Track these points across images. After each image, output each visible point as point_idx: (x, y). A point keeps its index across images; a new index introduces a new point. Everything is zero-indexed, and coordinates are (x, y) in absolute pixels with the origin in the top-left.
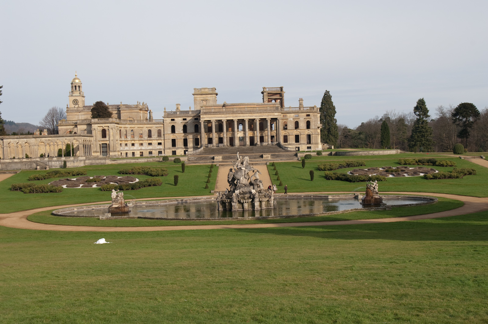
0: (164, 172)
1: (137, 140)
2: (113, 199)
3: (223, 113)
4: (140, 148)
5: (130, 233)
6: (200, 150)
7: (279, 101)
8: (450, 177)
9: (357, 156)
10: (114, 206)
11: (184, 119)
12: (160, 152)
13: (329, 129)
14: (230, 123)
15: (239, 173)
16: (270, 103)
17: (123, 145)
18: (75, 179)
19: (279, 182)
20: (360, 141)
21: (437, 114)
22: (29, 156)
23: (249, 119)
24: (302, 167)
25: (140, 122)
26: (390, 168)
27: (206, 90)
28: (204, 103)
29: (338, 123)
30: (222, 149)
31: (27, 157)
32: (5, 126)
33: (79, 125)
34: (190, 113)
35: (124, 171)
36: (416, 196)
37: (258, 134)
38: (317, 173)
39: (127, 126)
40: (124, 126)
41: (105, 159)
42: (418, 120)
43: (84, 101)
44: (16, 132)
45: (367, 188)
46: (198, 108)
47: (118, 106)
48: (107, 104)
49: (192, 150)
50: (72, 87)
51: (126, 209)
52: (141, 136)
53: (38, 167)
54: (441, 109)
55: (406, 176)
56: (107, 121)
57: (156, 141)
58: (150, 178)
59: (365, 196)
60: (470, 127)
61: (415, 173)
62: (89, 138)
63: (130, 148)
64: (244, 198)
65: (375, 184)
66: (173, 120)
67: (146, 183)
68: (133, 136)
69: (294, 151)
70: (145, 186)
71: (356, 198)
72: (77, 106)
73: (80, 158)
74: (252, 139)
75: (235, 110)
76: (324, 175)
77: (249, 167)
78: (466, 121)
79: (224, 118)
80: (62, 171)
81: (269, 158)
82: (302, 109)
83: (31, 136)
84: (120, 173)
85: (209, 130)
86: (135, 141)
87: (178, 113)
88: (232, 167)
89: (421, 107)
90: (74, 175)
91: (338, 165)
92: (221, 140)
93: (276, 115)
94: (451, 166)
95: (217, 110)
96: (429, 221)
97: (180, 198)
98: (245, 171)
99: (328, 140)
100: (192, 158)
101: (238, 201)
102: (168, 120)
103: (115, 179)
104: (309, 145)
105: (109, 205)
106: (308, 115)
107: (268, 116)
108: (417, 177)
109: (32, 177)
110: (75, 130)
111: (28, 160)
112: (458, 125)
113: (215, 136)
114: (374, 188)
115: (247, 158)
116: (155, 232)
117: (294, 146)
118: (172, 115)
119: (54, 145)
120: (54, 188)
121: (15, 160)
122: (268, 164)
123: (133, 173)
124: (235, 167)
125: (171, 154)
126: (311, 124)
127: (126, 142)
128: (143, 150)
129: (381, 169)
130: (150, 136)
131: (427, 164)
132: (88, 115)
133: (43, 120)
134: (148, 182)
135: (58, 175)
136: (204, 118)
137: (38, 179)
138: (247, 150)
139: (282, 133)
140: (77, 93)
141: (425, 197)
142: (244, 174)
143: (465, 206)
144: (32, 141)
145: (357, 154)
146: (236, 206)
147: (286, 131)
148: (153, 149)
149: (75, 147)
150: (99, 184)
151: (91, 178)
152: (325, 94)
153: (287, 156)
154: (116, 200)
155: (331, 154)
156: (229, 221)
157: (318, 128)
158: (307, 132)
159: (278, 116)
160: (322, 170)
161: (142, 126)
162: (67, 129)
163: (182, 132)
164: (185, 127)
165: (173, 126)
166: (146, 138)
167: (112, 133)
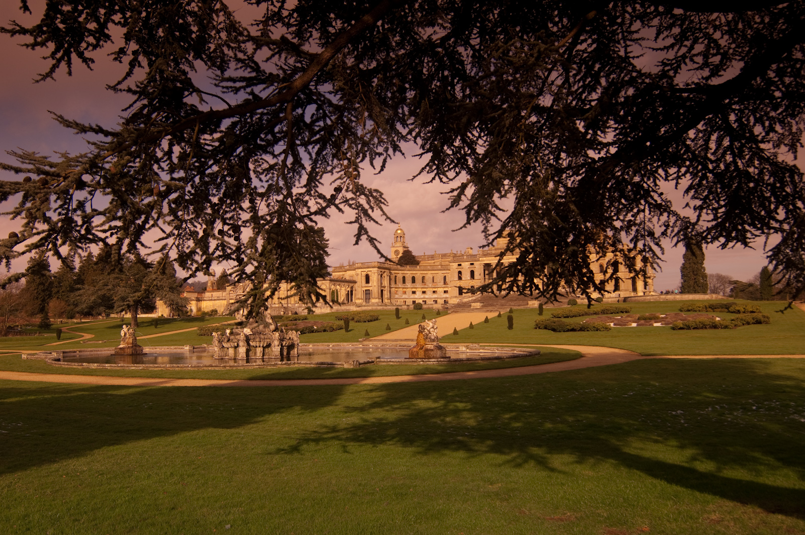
1: (419, 288)
4: (422, 296)
11: (472, 264)
12: (446, 300)
39: (405, 272)
40: (403, 272)
52: (424, 283)
55: (657, 325)
56: (370, 266)
57: (442, 289)
63: (409, 296)
66: (460, 265)
68: (414, 283)
86: (415, 288)
87: (465, 257)
102: (455, 265)
114: (429, 331)
118: (459, 260)
122: (509, 310)
127: (405, 290)
128: (427, 298)
130: (435, 283)
136: (484, 261)
140: (399, 244)
148: (438, 298)
154: (124, 339)
161: (425, 272)
162: (340, 276)
163: (469, 278)
164: (472, 273)
165: (460, 273)
166: (430, 285)
167: (374, 278)
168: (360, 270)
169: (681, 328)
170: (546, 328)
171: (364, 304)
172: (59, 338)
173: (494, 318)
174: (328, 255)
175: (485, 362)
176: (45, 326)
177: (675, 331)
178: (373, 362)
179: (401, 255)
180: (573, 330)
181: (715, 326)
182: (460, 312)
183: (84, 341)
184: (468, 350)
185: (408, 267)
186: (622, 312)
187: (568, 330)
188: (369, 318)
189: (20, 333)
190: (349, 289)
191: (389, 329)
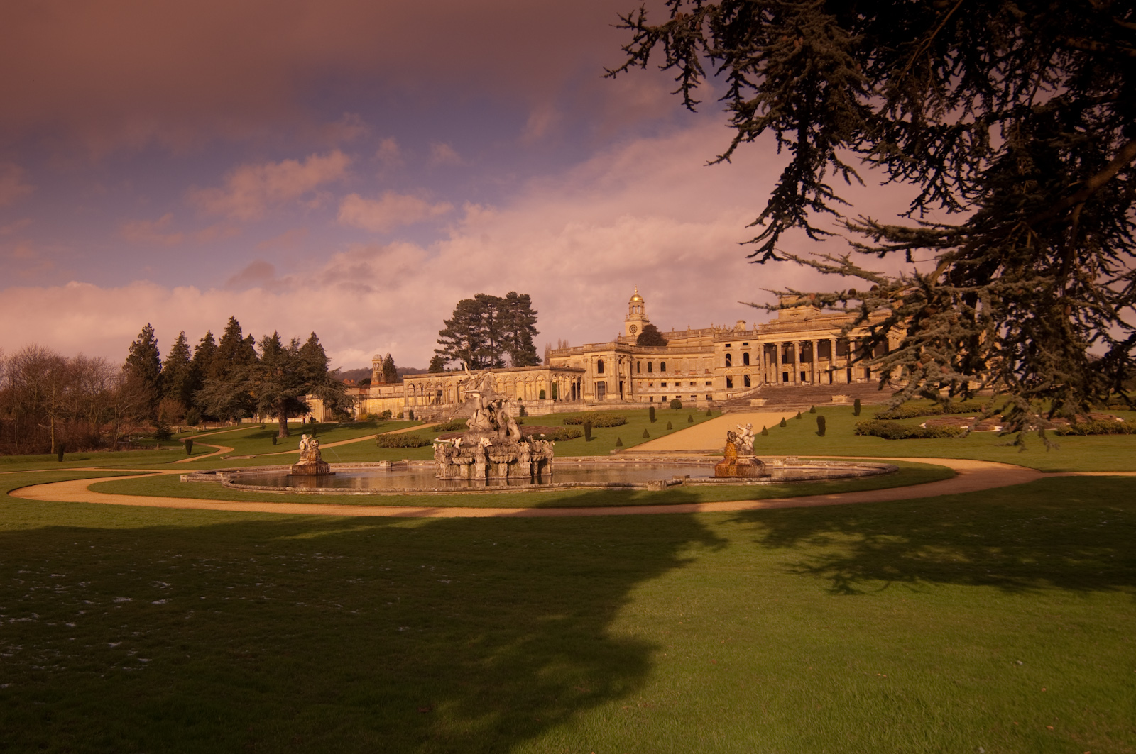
1: (671, 378)
3: (793, 330)
4: (675, 390)
6: (753, 391)
11: (746, 344)
12: (709, 396)
14: (806, 346)
17: (645, 385)
35: (569, 419)
39: (652, 356)
40: (648, 356)
56: (605, 348)
57: (703, 379)
62: (578, 373)
63: (658, 390)
64: (464, 455)
66: (728, 346)
68: (664, 371)
72: (634, 335)
74: (849, 373)
79: (796, 338)
86: (666, 378)
87: (736, 333)
102: (721, 346)
110: (569, 362)
113: (783, 369)
114: (742, 440)
118: (727, 338)
123: (580, 423)
127: (651, 381)
128: (682, 393)
136: (764, 339)
140: (635, 316)
148: (697, 392)
161: (680, 356)
162: (560, 362)
163: (742, 364)
164: (746, 357)
165: (728, 356)
166: (687, 374)
167: (610, 365)
168: (590, 354)
169: (1071, 434)
170: (872, 433)
171: (596, 401)
172: (189, 452)
173: (791, 419)
174: (536, 333)
175: (834, 483)
176: (164, 437)
177: (1062, 438)
178: (681, 483)
179: (639, 332)
180: (914, 436)
181: (1119, 430)
182: (740, 412)
183: (224, 455)
184: (785, 466)
185: (655, 349)
186: (975, 411)
187: (907, 437)
188: (613, 421)
189: (133, 446)
190: (575, 381)
191: (647, 437)
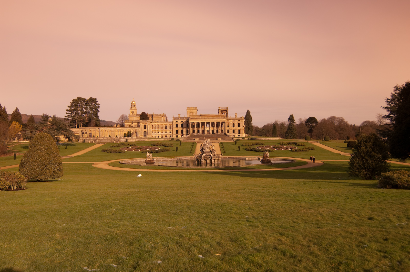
0: (172, 145)
2: (147, 157)
3: (200, 119)
4: (161, 134)
5: (154, 172)
6: (189, 135)
7: (226, 114)
8: (303, 151)
9: (261, 140)
10: (148, 160)
11: (182, 121)
12: (171, 136)
13: (249, 127)
14: (203, 123)
15: (205, 146)
16: (222, 115)
17: (154, 132)
18: (131, 147)
19: (224, 151)
20: (263, 133)
21: (298, 122)
22: (111, 136)
23: (212, 122)
24: (235, 144)
25: (162, 122)
26: (276, 146)
27: (192, 108)
28: (192, 114)
29: (253, 125)
30: (199, 135)
31: (110, 137)
32: (101, 122)
33: (134, 122)
34: (185, 118)
35: (154, 144)
36: (286, 159)
37: (216, 129)
38: (241, 148)
39: (155, 124)
41: (145, 138)
42: (290, 124)
43: (136, 112)
44: (106, 125)
45: (264, 155)
46: (189, 116)
47: (152, 114)
48: (147, 114)
49: (185, 135)
50: (132, 105)
51: (153, 162)
52: (162, 128)
53: (115, 141)
54: (300, 119)
55: (283, 150)
56: (147, 121)
57: (169, 131)
58: (165, 148)
59: (263, 158)
60: (314, 128)
61: (287, 148)
62: (138, 129)
63: (157, 134)
64: (207, 158)
65: (267, 153)
67: (163, 150)
68: (158, 128)
69: (232, 137)
70: (162, 151)
71: (259, 159)
72: (133, 114)
73: (134, 138)
74: (213, 131)
75: (205, 117)
76: (245, 148)
77: (210, 144)
78: (311, 125)
79: (200, 121)
80: (126, 143)
81: (220, 140)
82: (236, 118)
83: (112, 127)
84: (151, 145)
85: (193, 126)
86: (159, 130)
87: (179, 118)
88: (202, 144)
89: (291, 118)
90: (131, 145)
91: (252, 144)
92: (198, 131)
93: (224, 120)
94: (303, 146)
95: (197, 117)
96: (291, 170)
97: (178, 157)
98: (208, 146)
99: (248, 133)
100: (185, 139)
101: (204, 159)
102: (175, 121)
103: (149, 148)
104: (239, 135)
105: (145, 160)
106: (239, 121)
107: (220, 121)
108: (287, 150)
109: (112, 146)
110: (132, 125)
111: (110, 138)
112: (308, 127)
113: (196, 129)
114: (267, 155)
115: (209, 140)
116: (165, 172)
117: (232, 135)
118: (176, 119)
119: (122, 132)
120: (121, 151)
121: (104, 138)
122: (220, 142)
123: (158, 145)
124: (203, 144)
125: (175, 137)
126: (240, 125)
128: (163, 135)
129: (271, 146)
130: (166, 128)
131: (293, 144)
132: (138, 118)
133: (118, 120)
134: (164, 149)
135: (123, 145)
136: (191, 121)
137: (115, 147)
138: (210, 136)
139: (227, 129)
140: (133, 108)
141: (290, 159)
142: (207, 147)
143: (308, 164)
144: (112, 129)
145: (261, 139)
146: (203, 161)
147: (229, 128)
148: (167, 135)
149: (131, 133)
150: (142, 149)
151: (138, 147)
152: (247, 111)
153: (229, 139)
154: (148, 157)
155: (249, 139)
156: (199, 168)
157: (244, 127)
158: (238, 128)
159: (225, 121)
160: (244, 146)
161: (162, 124)
162: (128, 125)
163: (181, 127)
165: (177, 124)
166: (164, 129)
167: (148, 126)
168: (142, 123)
171: (144, 137)
174: (99, 112)
190: (137, 131)
